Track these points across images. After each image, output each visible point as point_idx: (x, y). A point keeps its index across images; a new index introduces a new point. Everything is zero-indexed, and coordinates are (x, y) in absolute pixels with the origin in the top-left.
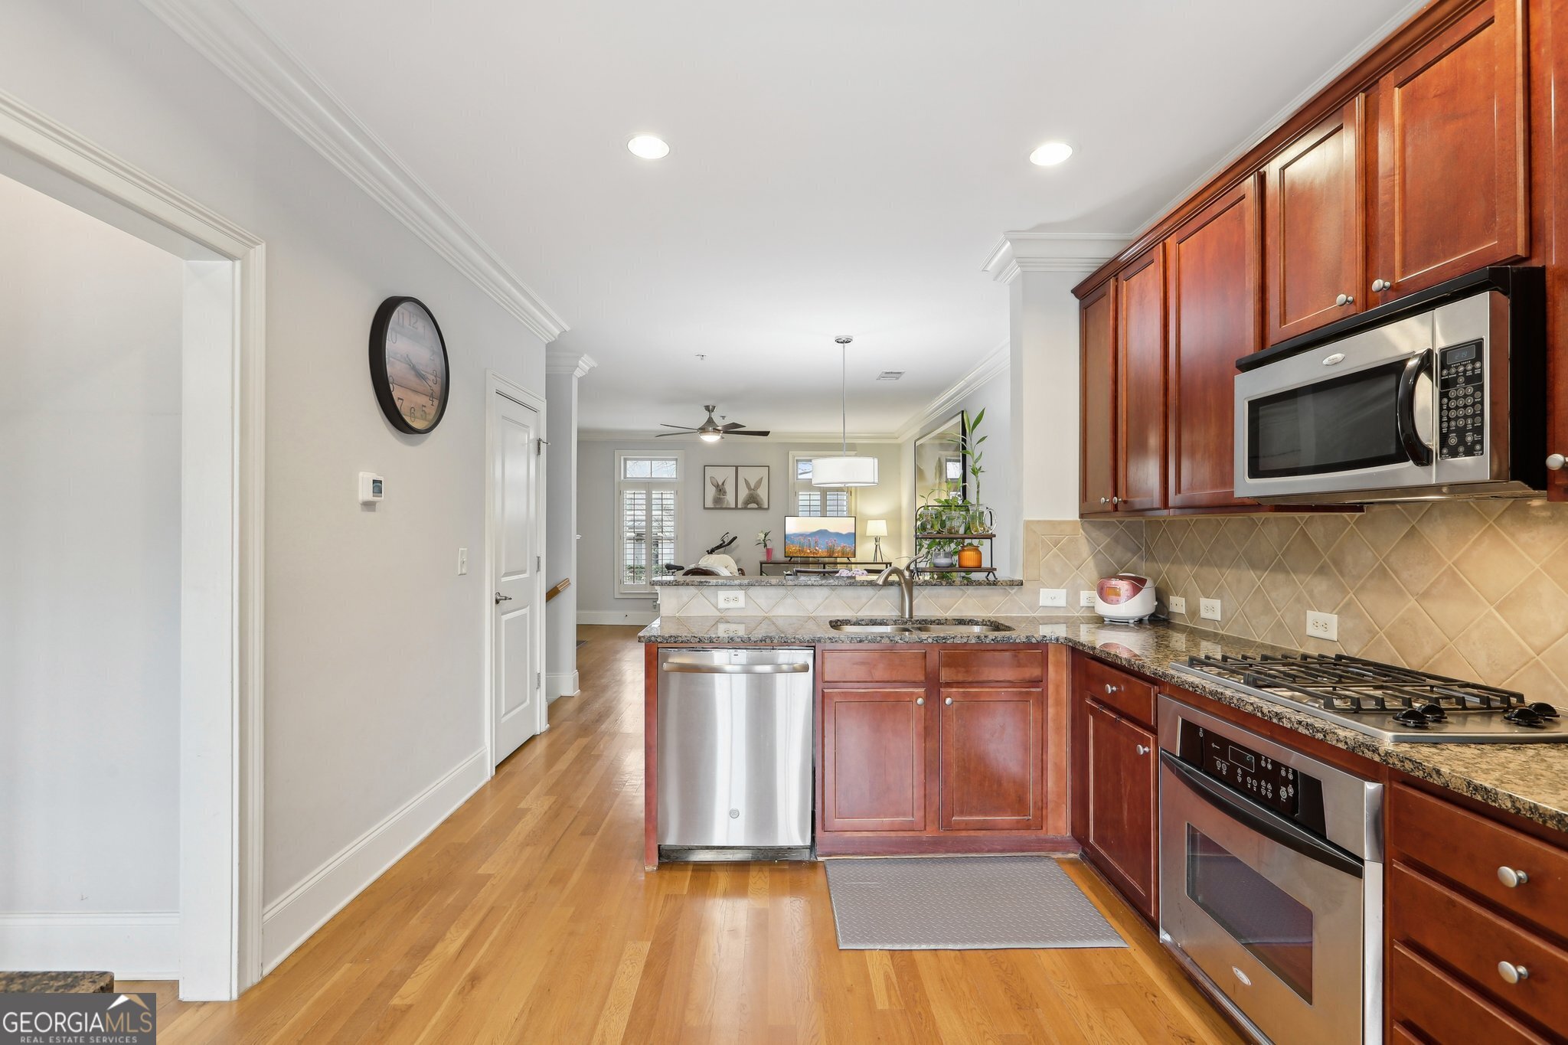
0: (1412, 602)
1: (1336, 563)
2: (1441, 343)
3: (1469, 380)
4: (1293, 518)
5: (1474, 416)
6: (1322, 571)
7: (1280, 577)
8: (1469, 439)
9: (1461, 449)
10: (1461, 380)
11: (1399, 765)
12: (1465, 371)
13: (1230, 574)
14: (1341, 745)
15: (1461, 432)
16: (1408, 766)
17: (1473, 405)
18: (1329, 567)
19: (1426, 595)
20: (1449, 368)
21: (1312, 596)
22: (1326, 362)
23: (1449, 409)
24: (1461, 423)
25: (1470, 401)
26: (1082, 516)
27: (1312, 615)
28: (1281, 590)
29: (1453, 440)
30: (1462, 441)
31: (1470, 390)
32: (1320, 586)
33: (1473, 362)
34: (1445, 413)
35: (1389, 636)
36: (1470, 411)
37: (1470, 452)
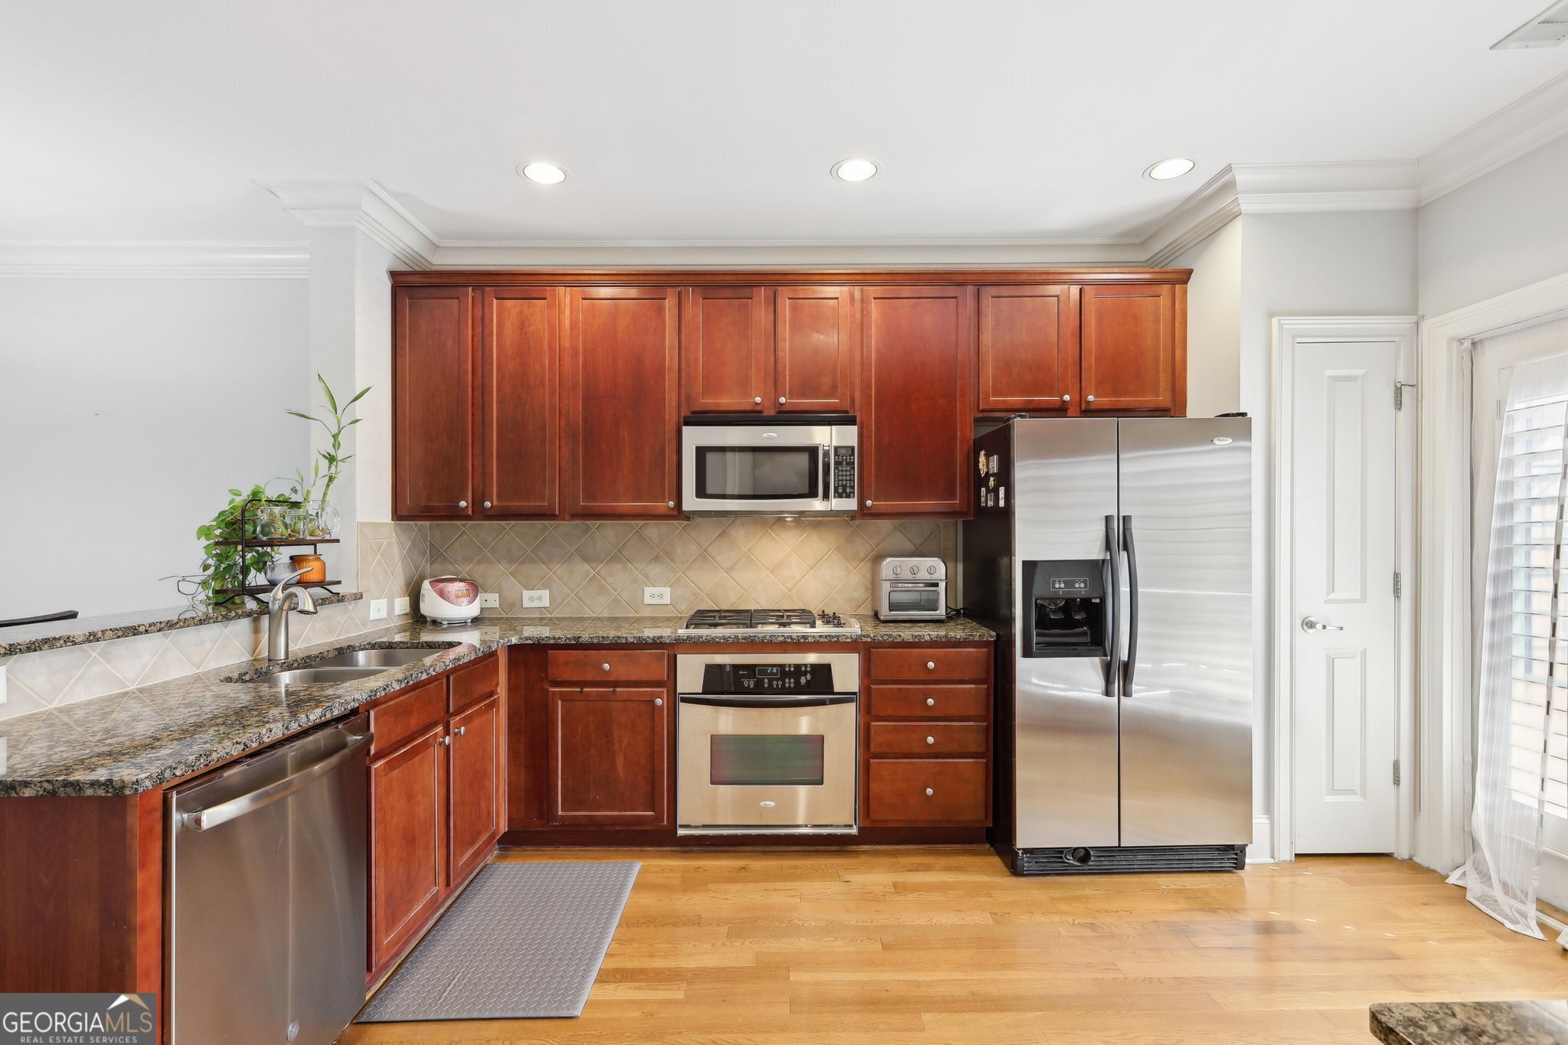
0: (723, 574)
1: (668, 554)
2: (835, 443)
3: (848, 464)
4: (630, 524)
5: (850, 480)
6: (656, 559)
7: (617, 567)
8: (848, 491)
9: (844, 495)
10: (844, 463)
11: (881, 639)
12: (846, 459)
13: (560, 569)
14: (849, 640)
15: (844, 487)
16: (885, 637)
17: (850, 476)
18: (661, 555)
19: (732, 568)
20: (838, 456)
21: (647, 578)
22: (765, 435)
23: (838, 475)
24: (844, 483)
25: (848, 473)
26: (398, 515)
27: (648, 591)
28: (618, 578)
29: (840, 490)
30: (844, 491)
31: (848, 468)
32: (655, 570)
33: (850, 456)
34: (836, 476)
35: (708, 596)
36: (848, 478)
37: (848, 496)
